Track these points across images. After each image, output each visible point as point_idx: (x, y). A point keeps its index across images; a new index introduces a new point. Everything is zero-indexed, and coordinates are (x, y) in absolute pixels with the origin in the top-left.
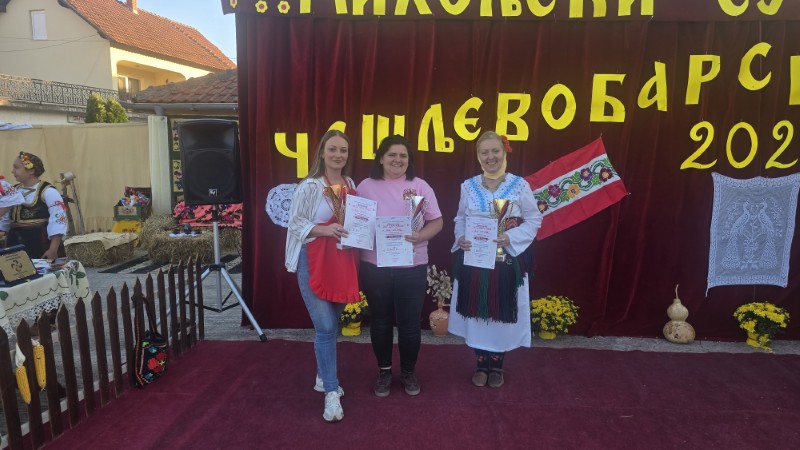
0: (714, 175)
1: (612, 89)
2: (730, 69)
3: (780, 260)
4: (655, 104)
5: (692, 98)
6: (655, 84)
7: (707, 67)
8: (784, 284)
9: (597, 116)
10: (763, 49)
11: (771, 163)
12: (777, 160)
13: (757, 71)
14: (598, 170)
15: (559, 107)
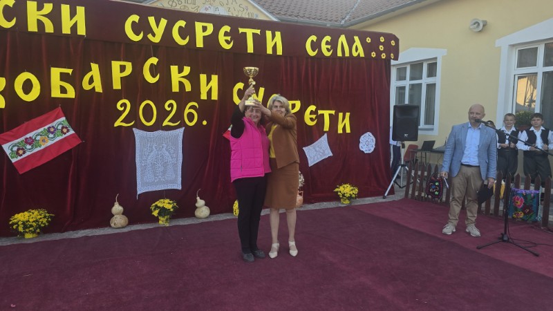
0: (134, 129)
1: (64, 77)
2: (138, 70)
3: (177, 175)
4: (94, 88)
5: (117, 85)
6: (92, 77)
7: (123, 69)
8: (180, 188)
9: (56, 93)
10: (154, 60)
11: (166, 123)
12: (169, 121)
13: (153, 73)
14: (60, 127)
15: (27, 87)
